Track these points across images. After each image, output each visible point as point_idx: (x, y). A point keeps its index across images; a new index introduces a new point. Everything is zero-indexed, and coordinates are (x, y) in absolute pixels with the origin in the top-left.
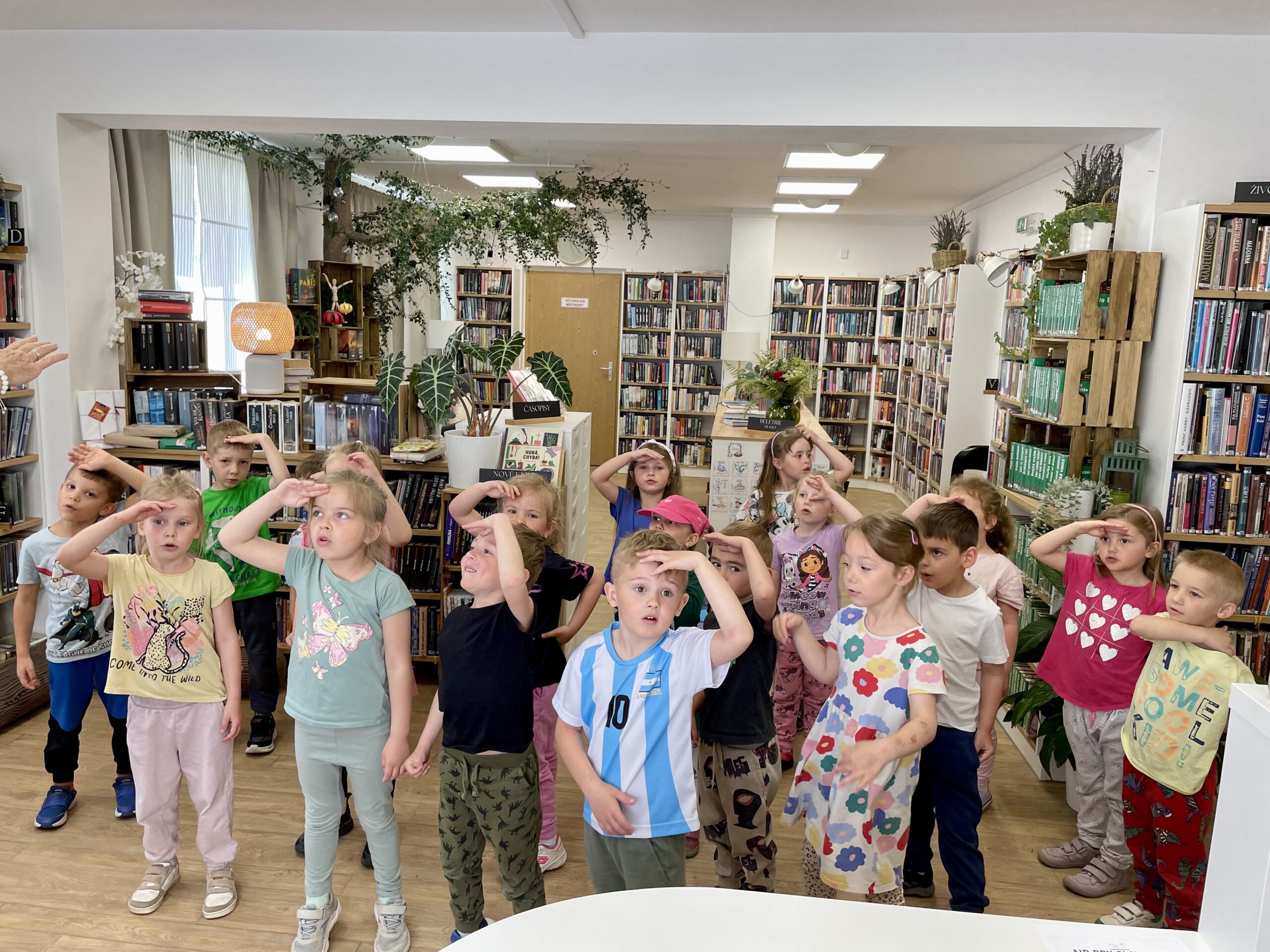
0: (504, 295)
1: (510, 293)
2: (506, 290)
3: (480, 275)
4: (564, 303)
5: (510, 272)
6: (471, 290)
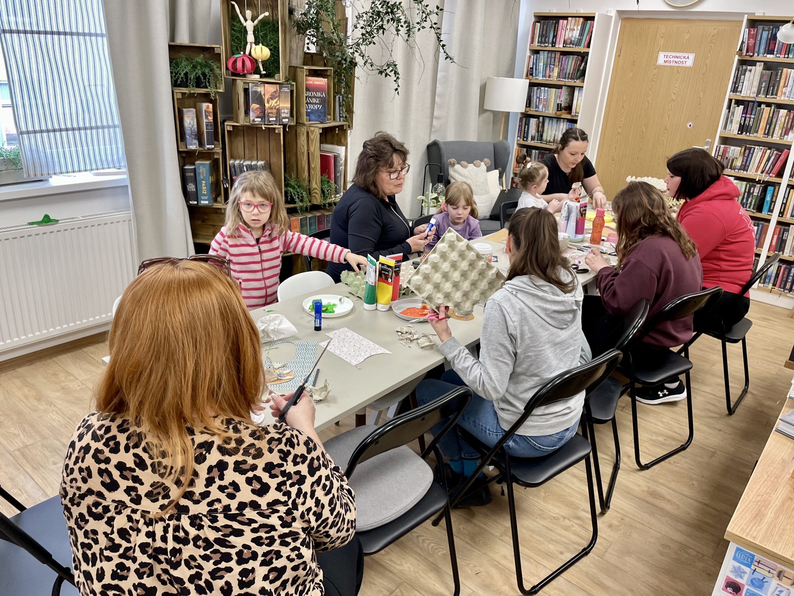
0: (581, 49)
1: (589, 46)
2: (584, 42)
3: (558, 23)
4: (661, 59)
5: (592, 18)
6: (545, 42)
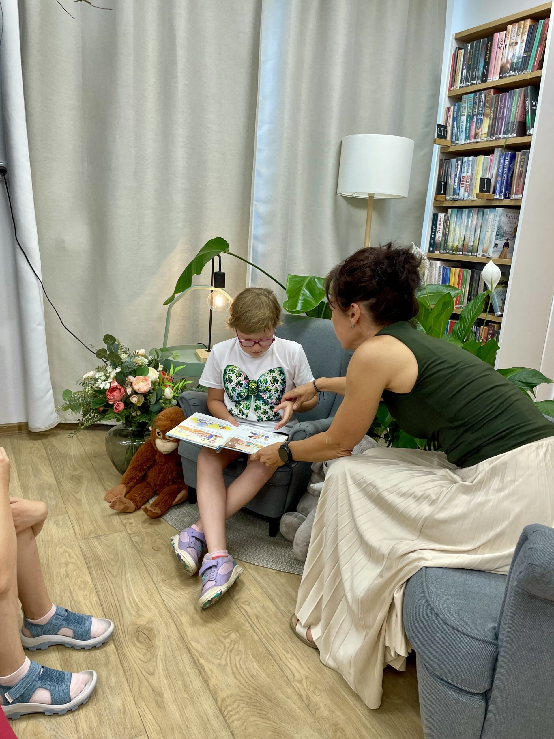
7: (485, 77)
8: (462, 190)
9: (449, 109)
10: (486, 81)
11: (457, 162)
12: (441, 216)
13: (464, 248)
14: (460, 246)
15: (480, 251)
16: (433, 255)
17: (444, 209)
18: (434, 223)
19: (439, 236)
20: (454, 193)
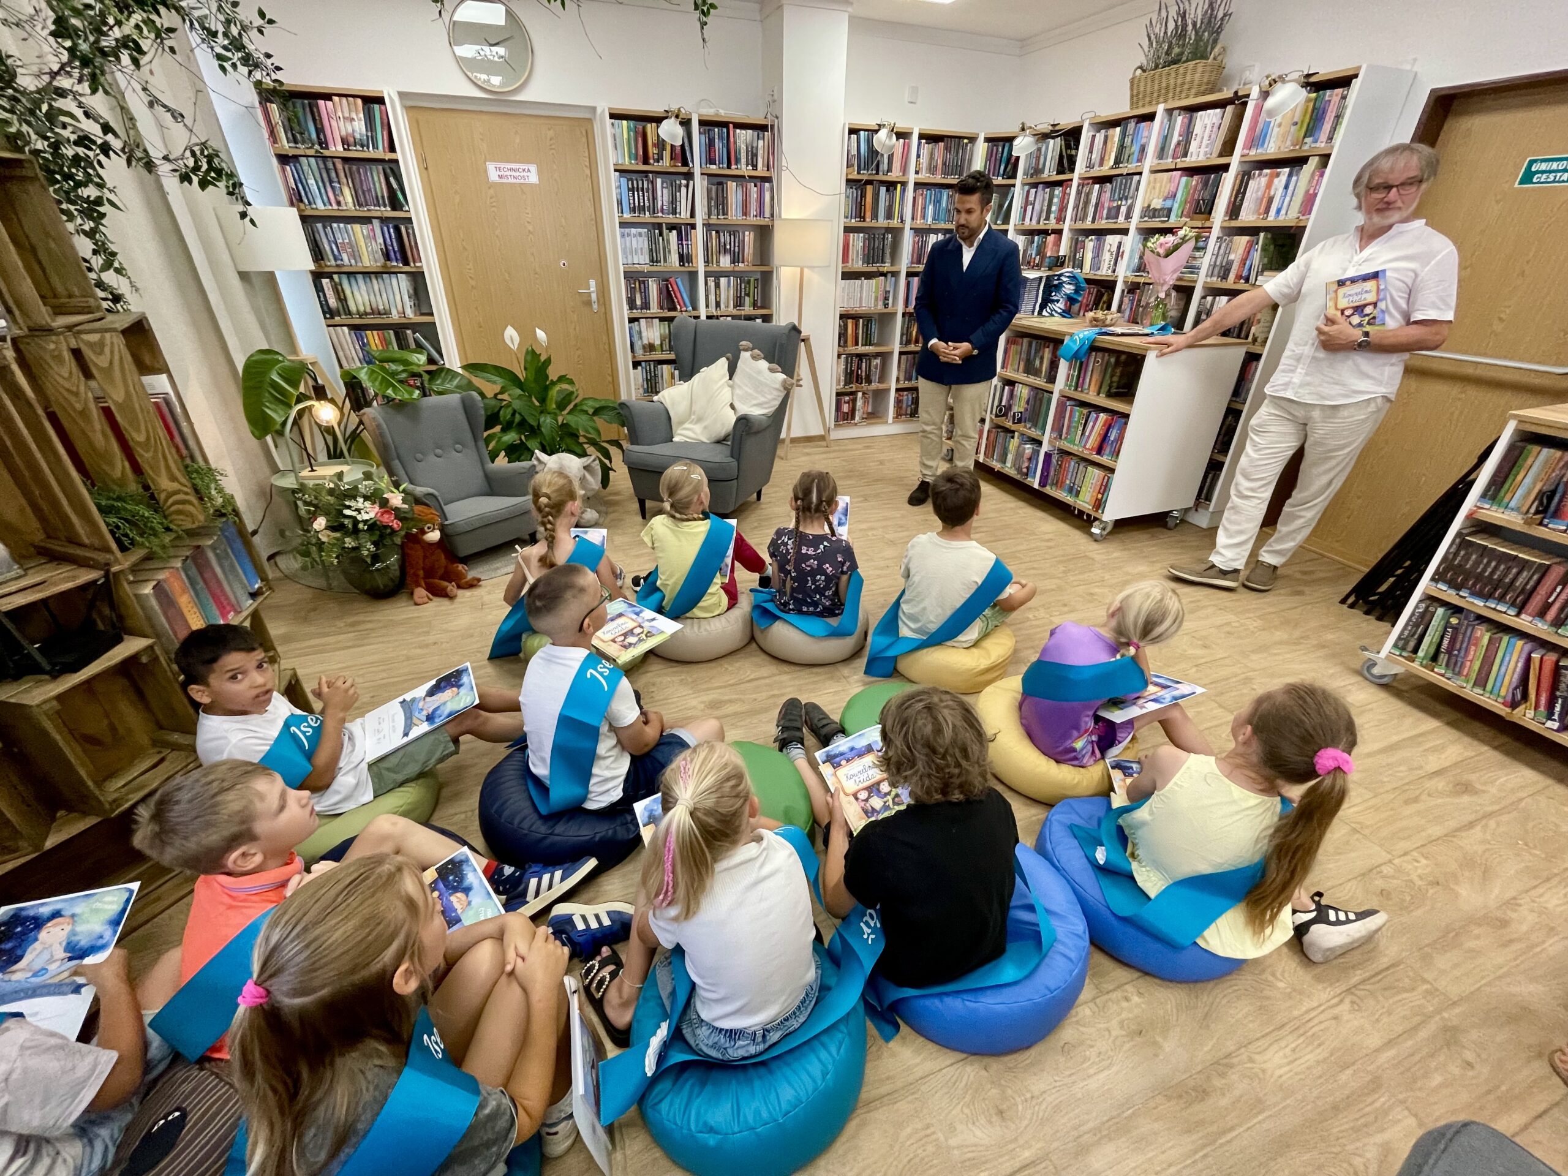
1: (392, 148)
2: (381, 140)
3: (314, 104)
4: (493, 176)
5: (379, 100)
6: (304, 141)
7: (324, 144)
8: (345, 256)
9: (284, 170)
10: (327, 148)
11: (324, 227)
12: (325, 282)
13: (376, 312)
14: (368, 310)
15: (394, 312)
16: (331, 322)
17: (329, 276)
18: (319, 289)
19: (333, 302)
20: (336, 259)
